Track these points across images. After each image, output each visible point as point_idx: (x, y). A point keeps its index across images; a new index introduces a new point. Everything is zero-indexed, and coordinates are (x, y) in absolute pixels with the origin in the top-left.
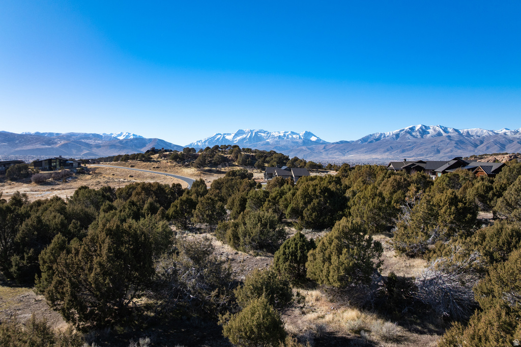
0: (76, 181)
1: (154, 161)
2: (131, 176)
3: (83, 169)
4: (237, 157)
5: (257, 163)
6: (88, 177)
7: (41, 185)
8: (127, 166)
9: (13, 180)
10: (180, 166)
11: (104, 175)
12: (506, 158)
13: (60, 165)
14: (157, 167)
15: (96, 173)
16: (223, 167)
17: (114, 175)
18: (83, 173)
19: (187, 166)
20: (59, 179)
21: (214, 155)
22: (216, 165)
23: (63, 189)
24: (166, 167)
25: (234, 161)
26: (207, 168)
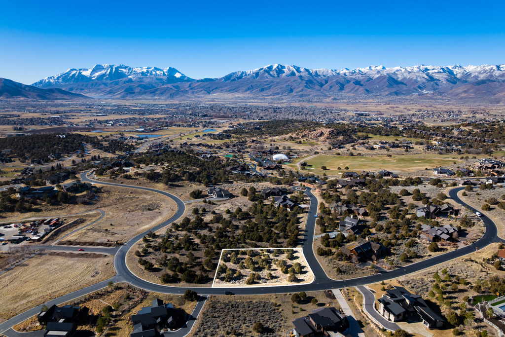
0: (102, 199)
2: (131, 193)
3: (97, 189)
4: (184, 175)
5: (197, 179)
7: (86, 205)
8: (119, 183)
10: (153, 182)
11: (113, 193)
12: (328, 131)
14: (139, 184)
15: (107, 192)
17: (119, 192)
18: (100, 192)
19: (157, 182)
20: (92, 200)
22: (173, 180)
23: (104, 207)
24: (145, 183)
25: (182, 177)
26: (169, 183)
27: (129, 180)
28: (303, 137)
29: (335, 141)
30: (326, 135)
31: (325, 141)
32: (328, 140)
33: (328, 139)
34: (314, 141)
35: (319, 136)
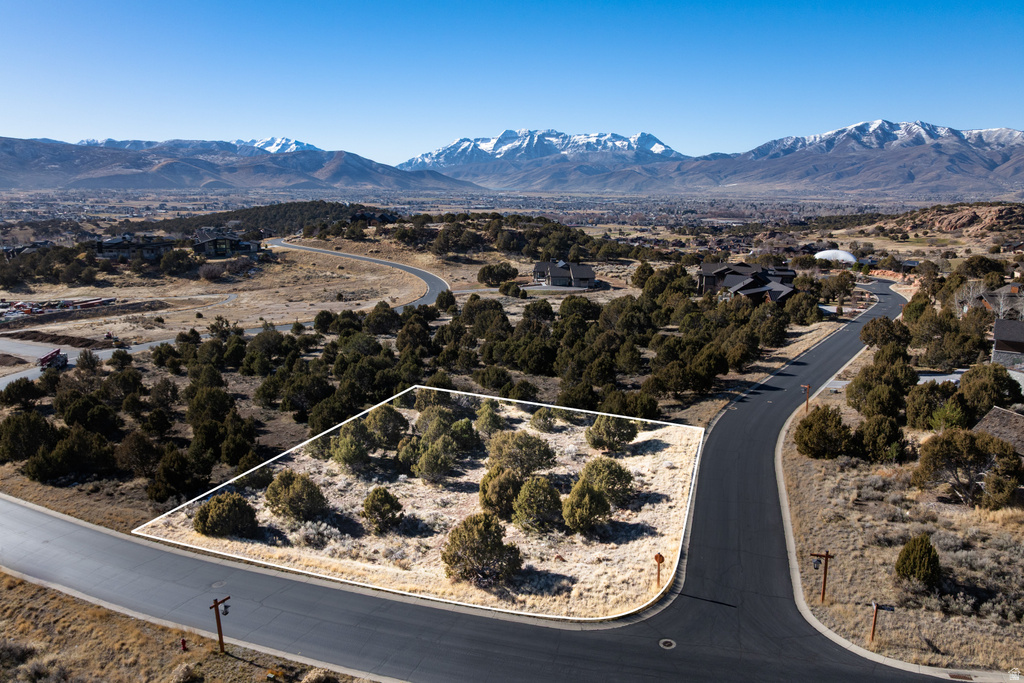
0: (262, 276)
1: (370, 240)
2: (341, 268)
3: (267, 255)
4: (496, 236)
5: (526, 248)
6: (278, 268)
7: (215, 282)
8: (330, 248)
9: (172, 274)
10: (410, 250)
11: (300, 266)
12: (993, 213)
13: (232, 249)
14: (376, 252)
15: (287, 262)
16: (474, 252)
17: (314, 264)
18: (269, 262)
19: (421, 250)
20: (237, 273)
21: (462, 232)
22: (464, 248)
23: (250, 290)
24: (389, 252)
25: (492, 243)
26: (450, 254)
27: (357, 244)
28: (914, 227)
29: (1017, 235)
30: (987, 221)
31: (983, 235)
32: (992, 235)
33: (991, 229)
34: (949, 236)
35: (963, 225)
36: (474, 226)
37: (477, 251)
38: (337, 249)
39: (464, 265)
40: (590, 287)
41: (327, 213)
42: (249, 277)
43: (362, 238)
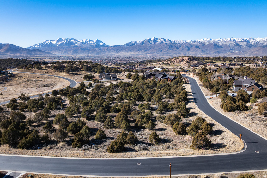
0: (12, 81)
1: (44, 69)
2: (38, 78)
3: (11, 75)
4: (83, 67)
5: (92, 70)
6: (17, 79)
10: (58, 72)
11: (24, 78)
12: (187, 59)
14: (47, 72)
15: (19, 77)
17: (29, 77)
18: (13, 77)
19: (61, 72)
20: (3, 81)
21: (72, 66)
22: (74, 71)
23: (10, 86)
24: (51, 72)
25: (82, 69)
26: (71, 72)
27: (40, 70)
28: (171, 62)
29: (192, 63)
30: (186, 60)
31: (186, 64)
32: (187, 64)
33: (187, 62)
34: (178, 64)
35: (181, 62)
36: (75, 64)
37: (78, 71)
38: (34, 72)
39: (76, 75)
40: (116, 79)
41: (15, 62)
42: (8, 82)
43: (41, 68)
